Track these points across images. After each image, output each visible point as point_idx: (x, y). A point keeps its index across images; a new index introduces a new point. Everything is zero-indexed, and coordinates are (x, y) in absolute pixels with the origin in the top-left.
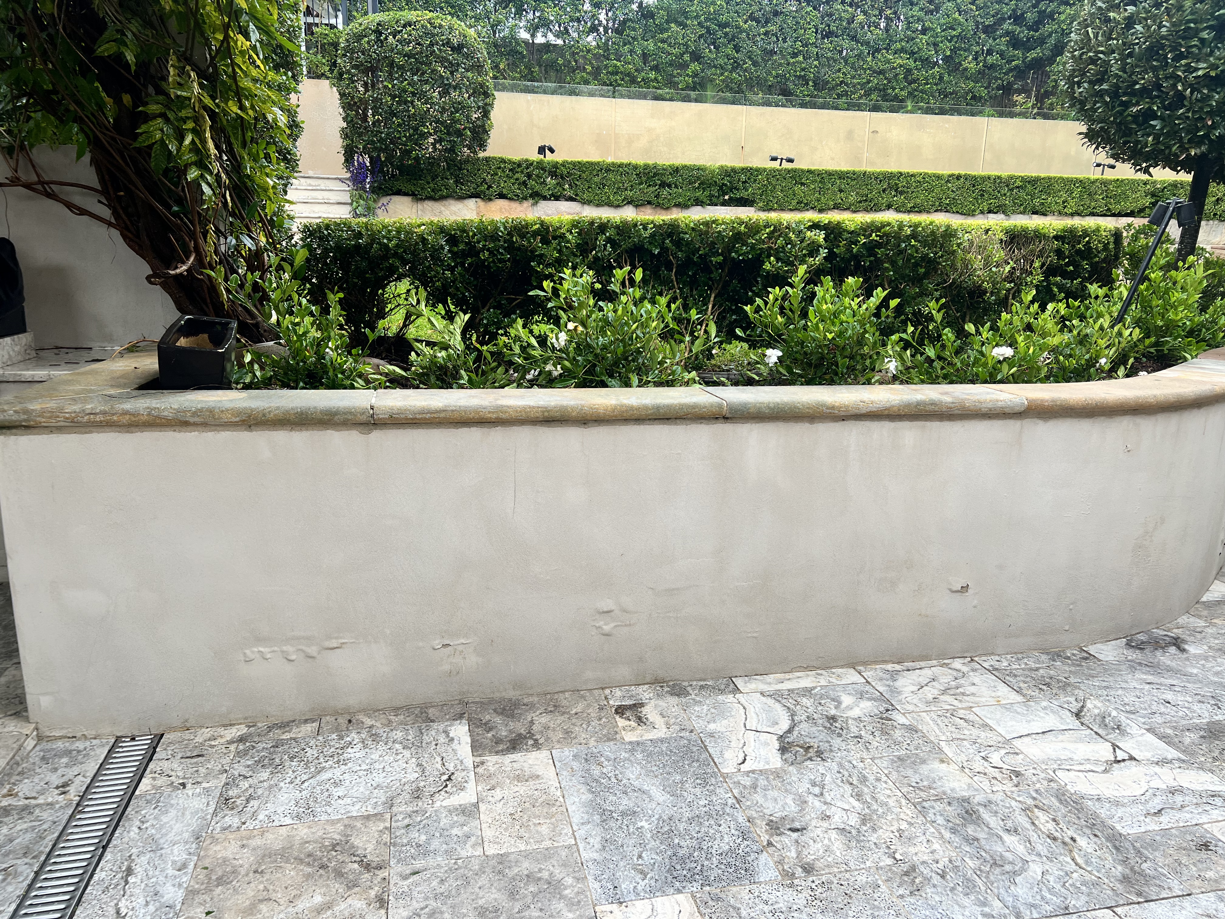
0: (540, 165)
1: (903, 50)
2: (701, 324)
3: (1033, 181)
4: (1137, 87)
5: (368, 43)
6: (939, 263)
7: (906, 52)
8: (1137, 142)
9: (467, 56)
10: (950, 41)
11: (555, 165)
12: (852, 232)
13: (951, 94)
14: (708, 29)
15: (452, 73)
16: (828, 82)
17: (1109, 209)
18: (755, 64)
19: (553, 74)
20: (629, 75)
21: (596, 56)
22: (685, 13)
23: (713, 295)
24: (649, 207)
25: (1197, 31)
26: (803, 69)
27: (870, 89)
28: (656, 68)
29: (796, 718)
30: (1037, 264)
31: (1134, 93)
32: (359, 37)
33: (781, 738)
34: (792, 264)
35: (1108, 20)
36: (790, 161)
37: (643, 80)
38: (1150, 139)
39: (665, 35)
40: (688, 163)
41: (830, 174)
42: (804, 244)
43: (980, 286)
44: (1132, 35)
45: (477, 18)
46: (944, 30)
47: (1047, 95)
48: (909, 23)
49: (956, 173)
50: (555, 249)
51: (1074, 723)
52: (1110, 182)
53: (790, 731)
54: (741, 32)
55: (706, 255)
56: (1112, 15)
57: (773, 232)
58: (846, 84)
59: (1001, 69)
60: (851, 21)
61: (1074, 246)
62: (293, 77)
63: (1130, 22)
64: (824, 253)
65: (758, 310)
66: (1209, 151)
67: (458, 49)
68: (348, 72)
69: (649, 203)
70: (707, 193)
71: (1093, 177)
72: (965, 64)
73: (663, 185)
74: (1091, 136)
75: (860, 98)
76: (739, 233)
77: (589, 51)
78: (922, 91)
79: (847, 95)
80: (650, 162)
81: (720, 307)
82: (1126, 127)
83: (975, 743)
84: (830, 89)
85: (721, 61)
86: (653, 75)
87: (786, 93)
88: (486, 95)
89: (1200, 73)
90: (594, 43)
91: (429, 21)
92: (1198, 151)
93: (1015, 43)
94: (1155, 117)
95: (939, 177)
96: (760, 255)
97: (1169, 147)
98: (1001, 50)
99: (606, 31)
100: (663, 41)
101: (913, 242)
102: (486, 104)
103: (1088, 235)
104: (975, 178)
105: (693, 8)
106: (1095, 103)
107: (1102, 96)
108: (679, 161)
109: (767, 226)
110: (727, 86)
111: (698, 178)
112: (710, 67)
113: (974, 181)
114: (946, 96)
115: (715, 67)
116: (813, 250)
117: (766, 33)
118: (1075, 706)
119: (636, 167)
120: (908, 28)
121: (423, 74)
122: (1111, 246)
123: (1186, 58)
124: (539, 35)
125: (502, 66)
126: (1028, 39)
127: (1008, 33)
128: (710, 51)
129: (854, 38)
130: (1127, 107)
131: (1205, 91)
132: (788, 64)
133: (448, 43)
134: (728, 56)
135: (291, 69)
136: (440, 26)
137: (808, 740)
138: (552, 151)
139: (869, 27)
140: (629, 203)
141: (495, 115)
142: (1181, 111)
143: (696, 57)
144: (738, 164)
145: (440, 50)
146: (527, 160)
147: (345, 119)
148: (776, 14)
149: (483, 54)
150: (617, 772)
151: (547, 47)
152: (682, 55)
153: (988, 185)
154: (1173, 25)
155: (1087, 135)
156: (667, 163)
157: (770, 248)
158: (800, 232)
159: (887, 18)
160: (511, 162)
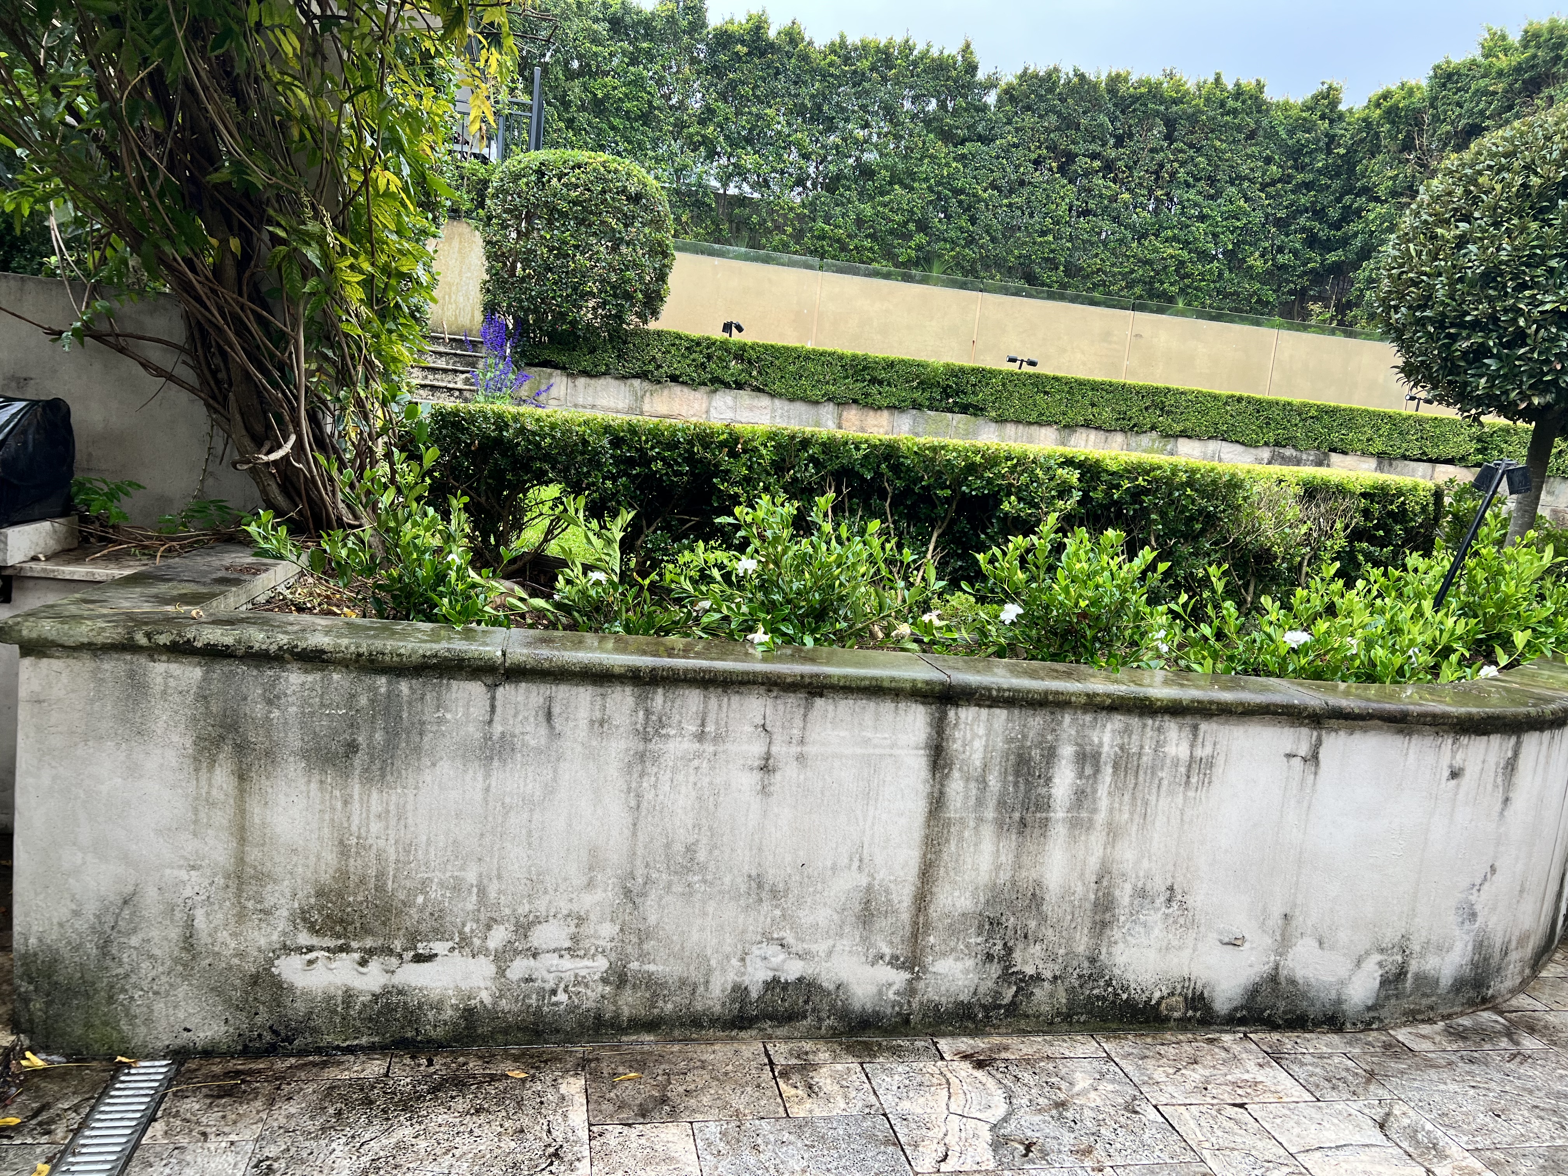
0: (724, 346)
1: (1175, 238)
2: (918, 569)
3: (1332, 412)
4: (1468, 318)
5: (527, 184)
6: (1221, 519)
7: (1179, 242)
8: (1466, 384)
9: (646, 208)
10: (1232, 233)
11: (743, 348)
12: (1113, 474)
13: (1232, 294)
14: (939, 193)
15: (626, 226)
16: (1082, 269)
17: (1424, 453)
18: (993, 240)
19: (745, 234)
20: (838, 241)
21: (800, 217)
22: (912, 175)
23: (935, 535)
24: (854, 406)
25: (1543, 260)
26: (1053, 251)
27: (1133, 281)
28: (873, 237)
29: (1014, 1101)
30: (1339, 525)
31: (1462, 325)
32: (516, 177)
33: (994, 1127)
34: (1037, 506)
35: (1434, 237)
36: (1032, 364)
37: (856, 248)
38: (1483, 381)
39: (887, 198)
40: (906, 357)
41: (1081, 383)
42: (1053, 484)
43: (1269, 549)
44: (1465, 255)
45: (658, 160)
46: (1227, 219)
47: (1349, 305)
48: (1183, 207)
49: (1237, 394)
50: (744, 464)
51: (1377, 1137)
52: (1427, 420)
53: (1005, 1120)
54: (979, 201)
55: (929, 486)
56: (1439, 231)
57: (1015, 466)
58: (1105, 273)
59: (1295, 270)
60: (1113, 199)
61: (1385, 507)
62: (434, 219)
63: (1462, 241)
64: (1077, 495)
65: (993, 560)
66: (1557, 401)
67: (636, 199)
68: (498, 217)
69: (855, 401)
70: (927, 395)
71: (1405, 413)
72: (1250, 261)
73: (873, 381)
74: (1408, 370)
75: (1122, 290)
76: (973, 464)
77: (791, 209)
78: (1196, 289)
79: (1104, 285)
80: (860, 353)
81: (943, 550)
82: (1453, 363)
83: (1248, 1155)
84: (1084, 277)
85: (953, 234)
86: (867, 243)
87: (1031, 279)
88: (665, 254)
89: (1548, 307)
90: (798, 200)
91: (604, 164)
92: (1542, 401)
93: (1312, 241)
94: (1490, 355)
95: (1216, 398)
96: (998, 492)
97: (1506, 393)
98: (1295, 248)
99: (815, 187)
100: (885, 205)
101: (1189, 492)
102: (664, 266)
103: (1403, 495)
104: (1260, 402)
105: (923, 169)
106: (1416, 331)
107: (1424, 326)
108: (894, 354)
109: (1008, 458)
110: (958, 264)
111: (918, 376)
112: (938, 239)
113: (1260, 406)
114: (1225, 297)
115: (945, 240)
116: (1064, 491)
117: (1010, 205)
118: (1378, 1113)
119: (841, 358)
120: (1183, 213)
121: (590, 226)
122: (1431, 508)
123: (1531, 288)
124: (732, 185)
125: (684, 218)
126: (1329, 239)
127: (1303, 230)
128: (940, 221)
129: (1116, 219)
130: (1455, 341)
131: (1554, 330)
132: (1034, 243)
133: (624, 190)
134: (961, 229)
135: (432, 211)
136: (616, 171)
137: (1029, 1133)
138: (740, 329)
139: (1135, 207)
140: (829, 400)
141: (673, 279)
142: (1522, 351)
143: (923, 226)
144: (968, 363)
145: (613, 199)
146: (708, 339)
147: (488, 271)
148: (1022, 183)
149: (664, 208)
150: (778, 1161)
151: (741, 201)
152: (906, 223)
153: (1276, 412)
154: (1515, 249)
155: (1403, 370)
156: (881, 356)
157: (1011, 485)
158: (1049, 468)
159: (1157, 199)
160: (688, 339)
